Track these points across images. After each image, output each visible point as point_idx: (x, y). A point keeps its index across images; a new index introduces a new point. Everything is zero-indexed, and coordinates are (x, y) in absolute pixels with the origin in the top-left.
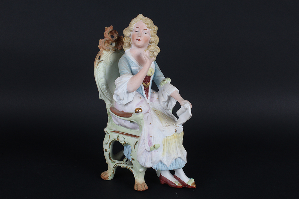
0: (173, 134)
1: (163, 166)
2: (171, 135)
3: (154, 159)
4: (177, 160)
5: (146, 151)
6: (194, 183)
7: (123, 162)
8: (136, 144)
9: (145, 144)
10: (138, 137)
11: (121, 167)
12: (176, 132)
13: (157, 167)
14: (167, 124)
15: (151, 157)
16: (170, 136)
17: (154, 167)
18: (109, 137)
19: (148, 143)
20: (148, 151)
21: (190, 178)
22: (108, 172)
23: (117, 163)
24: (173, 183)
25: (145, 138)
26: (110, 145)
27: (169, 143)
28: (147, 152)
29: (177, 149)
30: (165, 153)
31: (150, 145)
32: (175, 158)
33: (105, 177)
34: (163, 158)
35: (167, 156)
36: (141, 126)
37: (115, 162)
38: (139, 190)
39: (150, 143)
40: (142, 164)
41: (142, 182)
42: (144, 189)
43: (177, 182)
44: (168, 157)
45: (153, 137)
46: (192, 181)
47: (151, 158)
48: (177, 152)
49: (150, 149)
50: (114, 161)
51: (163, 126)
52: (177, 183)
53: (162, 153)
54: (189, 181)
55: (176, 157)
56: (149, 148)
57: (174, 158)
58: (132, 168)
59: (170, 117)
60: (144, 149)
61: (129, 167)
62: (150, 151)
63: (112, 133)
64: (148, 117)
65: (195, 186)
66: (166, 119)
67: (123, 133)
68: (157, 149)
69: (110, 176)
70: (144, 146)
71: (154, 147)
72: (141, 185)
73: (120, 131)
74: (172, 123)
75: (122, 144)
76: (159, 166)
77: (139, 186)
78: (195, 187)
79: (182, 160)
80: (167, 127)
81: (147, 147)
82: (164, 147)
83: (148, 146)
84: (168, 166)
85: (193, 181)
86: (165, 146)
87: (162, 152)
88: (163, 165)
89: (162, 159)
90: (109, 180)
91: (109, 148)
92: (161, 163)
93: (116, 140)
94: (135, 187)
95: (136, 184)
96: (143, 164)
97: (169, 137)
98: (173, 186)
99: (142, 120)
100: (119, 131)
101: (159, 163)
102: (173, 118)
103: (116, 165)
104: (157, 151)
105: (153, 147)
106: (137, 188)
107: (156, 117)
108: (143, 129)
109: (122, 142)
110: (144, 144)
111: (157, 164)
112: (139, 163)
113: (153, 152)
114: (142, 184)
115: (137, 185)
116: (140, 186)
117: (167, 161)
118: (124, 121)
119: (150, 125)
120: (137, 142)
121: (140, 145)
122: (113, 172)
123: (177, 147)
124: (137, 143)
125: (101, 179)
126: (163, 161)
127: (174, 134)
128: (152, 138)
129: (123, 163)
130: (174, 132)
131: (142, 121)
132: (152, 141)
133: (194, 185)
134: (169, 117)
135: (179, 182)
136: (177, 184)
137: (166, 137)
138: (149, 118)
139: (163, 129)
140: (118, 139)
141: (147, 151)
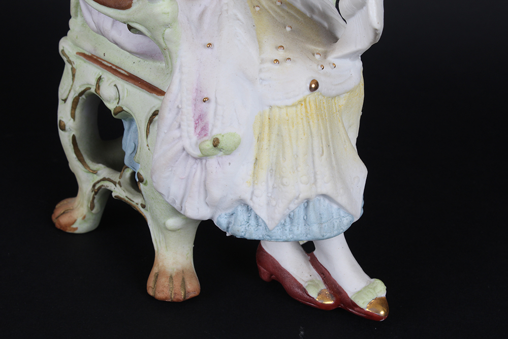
0: (300, 98)
1: (253, 222)
2: (290, 102)
3: (216, 192)
4: (311, 204)
5: (184, 154)
6: (381, 299)
7: (120, 177)
8: (151, 121)
9: (182, 127)
10: (161, 93)
11: (114, 195)
12: (312, 90)
13: (229, 223)
14: (280, 55)
15: (205, 181)
16: (287, 106)
17: (218, 222)
18: (74, 75)
19: (193, 124)
20: (196, 159)
21: (372, 277)
22: (76, 203)
23: (104, 179)
24: (300, 286)
25: (181, 102)
26: (74, 108)
27: (280, 135)
28: (191, 161)
29: (313, 162)
30: (263, 174)
31: (203, 133)
32: (303, 195)
33: (64, 220)
34: (253, 193)
35: (271, 184)
36: (170, 52)
37: (95, 172)
38: (160, 295)
39: (201, 125)
40: (174, 202)
41: (179, 267)
42: (181, 296)
43: (316, 286)
44: (274, 188)
45: (216, 102)
46: (374, 289)
47: (205, 185)
48: (315, 174)
49: (201, 150)
50: (94, 166)
51: (262, 61)
52: (315, 291)
53: (251, 172)
54: (365, 288)
55: (305, 191)
56: (197, 143)
57: (297, 198)
58: (144, 206)
59: (316, 17)
60: (178, 147)
61: (136, 201)
62: (200, 159)
63: (82, 62)
64: (202, 15)
65: (382, 313)
66: (288, 29)
67: (115, 70)
68: (229, 152)
69: (79, 220)
70: (177, 133)
71: (216, 143)
72: (171, 277)
73: (106, 58)
74: (312, 47)
75: (110, 111)
76: (236, 218)
77: (163, 281)
78: (381, 317)
79: (335, 207)
80: (276, 67)
81: (190, 139)
82: (259, 149)
83: (194, 138)
84: (271, 225)
85: (380, 289)
86: (265, 143)
87: (251, 166)
88: (253, 218)
89: (247, 197)
90: (77, 232)
91: (73, 116)
92: (245, 209)
93: (93, 90)
94: (150, 282)
95: (155, 270)
96: (178, 202)
97: (280, 108)
98: (301, 297)
99: (167, 26)
100: (102, 56)
101: (240, 208)
102: (326, 25)
103: (98, 182)
104: (226, 159)
105: (209, 145)
106: (155, 287)
107: (240, 16)
108: (177, 64)
109: (109, 101)
110: (180, 126)
111: (230, 211)
112: (160, 198)
113: (212, 162)
114: (177, 274)
115: (157, 276)
116: (166, 284)
117: (268, 204)
118: (111, 20)
119: (209, 50)
120: (155, 114)
121: (164, 129)
122: (92, 207)
123: (317, 154)
124: (157, 117)
125: (53, 224)
126: (251, 204)
127: (305, 100)
128: (211, 106)
129: (119, 183)
130: (308, 92)
131: (168, 31)
132: (210, 118)
133: (380, 307)
134: (311, 19)
135: (323, 287)
136: (313, 293)
137: (267, 109)
138: (207, 18)
139: (260, 71)
140: (98, 87)
141: (188, 155)
